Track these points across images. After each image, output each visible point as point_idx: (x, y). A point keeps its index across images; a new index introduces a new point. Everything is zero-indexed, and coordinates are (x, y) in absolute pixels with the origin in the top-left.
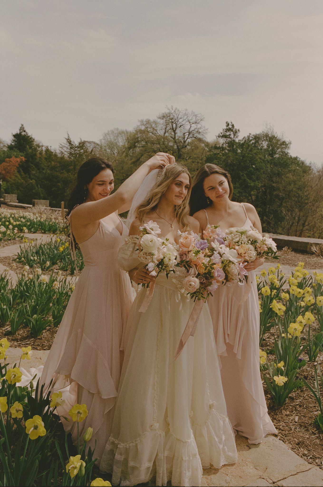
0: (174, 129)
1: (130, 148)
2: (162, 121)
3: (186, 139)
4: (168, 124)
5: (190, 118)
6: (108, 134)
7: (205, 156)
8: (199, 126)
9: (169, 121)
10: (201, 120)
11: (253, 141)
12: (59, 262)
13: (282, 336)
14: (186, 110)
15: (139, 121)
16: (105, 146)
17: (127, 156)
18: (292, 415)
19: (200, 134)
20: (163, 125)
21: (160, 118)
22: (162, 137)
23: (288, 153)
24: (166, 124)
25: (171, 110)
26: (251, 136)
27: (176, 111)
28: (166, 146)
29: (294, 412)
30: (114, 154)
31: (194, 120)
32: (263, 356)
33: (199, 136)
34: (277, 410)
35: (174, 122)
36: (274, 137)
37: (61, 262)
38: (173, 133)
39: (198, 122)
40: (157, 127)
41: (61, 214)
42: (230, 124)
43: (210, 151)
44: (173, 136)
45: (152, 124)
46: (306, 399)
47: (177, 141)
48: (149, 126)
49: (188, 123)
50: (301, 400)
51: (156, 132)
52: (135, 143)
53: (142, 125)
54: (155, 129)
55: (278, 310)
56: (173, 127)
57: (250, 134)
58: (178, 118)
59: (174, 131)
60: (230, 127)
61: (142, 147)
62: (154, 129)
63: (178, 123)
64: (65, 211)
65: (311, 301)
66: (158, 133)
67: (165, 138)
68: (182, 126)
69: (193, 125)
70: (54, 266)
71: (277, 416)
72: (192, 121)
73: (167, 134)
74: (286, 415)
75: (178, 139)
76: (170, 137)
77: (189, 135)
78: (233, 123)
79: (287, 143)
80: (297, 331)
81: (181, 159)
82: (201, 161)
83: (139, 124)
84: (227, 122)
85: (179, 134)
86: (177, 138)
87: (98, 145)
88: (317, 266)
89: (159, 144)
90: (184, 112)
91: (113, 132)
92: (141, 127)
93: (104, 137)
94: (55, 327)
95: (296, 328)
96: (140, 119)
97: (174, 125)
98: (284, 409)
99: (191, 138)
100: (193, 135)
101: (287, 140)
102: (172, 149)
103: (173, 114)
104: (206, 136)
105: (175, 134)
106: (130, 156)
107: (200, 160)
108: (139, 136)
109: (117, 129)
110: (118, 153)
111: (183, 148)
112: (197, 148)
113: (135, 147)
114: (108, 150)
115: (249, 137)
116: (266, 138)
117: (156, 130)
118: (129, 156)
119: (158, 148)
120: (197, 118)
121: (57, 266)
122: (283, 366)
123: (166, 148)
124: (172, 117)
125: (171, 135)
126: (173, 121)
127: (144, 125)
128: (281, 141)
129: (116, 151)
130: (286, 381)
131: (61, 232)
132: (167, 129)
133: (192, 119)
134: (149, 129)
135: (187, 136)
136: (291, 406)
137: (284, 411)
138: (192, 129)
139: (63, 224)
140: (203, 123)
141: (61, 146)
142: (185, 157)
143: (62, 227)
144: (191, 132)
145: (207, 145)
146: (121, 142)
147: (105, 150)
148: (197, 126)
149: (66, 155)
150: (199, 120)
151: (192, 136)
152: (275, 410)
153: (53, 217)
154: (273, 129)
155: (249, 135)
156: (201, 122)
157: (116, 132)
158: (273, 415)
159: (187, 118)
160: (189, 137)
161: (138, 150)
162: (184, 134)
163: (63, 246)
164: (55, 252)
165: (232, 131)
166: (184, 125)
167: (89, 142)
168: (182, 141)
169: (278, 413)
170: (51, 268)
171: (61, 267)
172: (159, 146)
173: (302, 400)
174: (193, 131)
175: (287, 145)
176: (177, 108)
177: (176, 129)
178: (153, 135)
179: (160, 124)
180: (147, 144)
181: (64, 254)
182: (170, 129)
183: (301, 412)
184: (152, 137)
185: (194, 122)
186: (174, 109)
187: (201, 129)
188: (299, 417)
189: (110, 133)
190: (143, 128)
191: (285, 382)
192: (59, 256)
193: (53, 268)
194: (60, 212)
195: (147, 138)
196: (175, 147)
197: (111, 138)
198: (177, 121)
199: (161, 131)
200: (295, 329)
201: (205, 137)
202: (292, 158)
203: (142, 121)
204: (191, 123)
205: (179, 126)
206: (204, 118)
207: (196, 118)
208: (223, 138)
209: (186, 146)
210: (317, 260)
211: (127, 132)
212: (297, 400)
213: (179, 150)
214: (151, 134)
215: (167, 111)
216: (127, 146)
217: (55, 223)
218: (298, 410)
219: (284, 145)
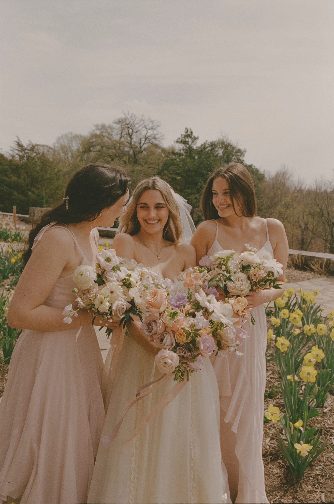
0: (131, 134)
1: (84, 152)
2: (117, 126)
3: (142, 144)
4: (124, 129)
5: (147, 124)
6: (62, 138)
7: (162, 162)
8: (155, 132)
9: (125, 126)
10: (158, 126)
11: (209, 148)
12: (11, 276)
13: (288, 378)
14: (143, 116)
15: (94, 125)
16: (59, 150)
17: (81, 160)
18: (316, 492)
19: (157, 140)
20: (118, 130)
21: (115, 123)
22: (117, 142)
23: (243, 160)
24: (121, 129)
25: (127, 115)
26: (207, 143)
27: (132, 117)
28: (122, 151)
29: (316, 486)
30: (68, 158)
31: (150, 125)
32: (275, 413)
33: (155, 142)
34: (296, 484)
35: (130, 128)
36: (229, 145)
37: (12, 275)
38: (129, 138)
39: (154, 128)
40: (112, 132)
41: (12, 220)
42: (189, 130)
43: (167, 156)
44: (129, 142)
45: (107, 128)
46: (328, 466)
47: (133, 146)
48: (105, 131)
49: (144, 129)
50: (321, 467)
51: (112, 137)
52: (90, 147)
53: (97, 130)
54: (111, 133)
55: (281, 345)
56: (129, 132)
57: (207, 141)
58: (134, 123)
59: (130, 136)
60: (189, 133)
61: (98, 151)
62: (109, 133)
63: (135, 128)
64: (17, 216)
65: (311, 330)
66: (113, 138)
67: (121, 143)
68: (138, 132)
69: (149, 131)
70: (5, 280)
71: (298, 494)
72: (148, 127)
73: (123, 139)
74: (308, 491)
75: (134, 145)
76: (125, 142)
77: (145, 140)
78: (192, 130)
79: (242, 151)
80: (311, 376)
81: (137, 165)
82: (157, 167)
83: (94, 128)
84: (186, 129)
85: (135, 139)
86: (133, 143)
87: (51, 148)
88: (291, 279)
89: (115, 148)
90: (141, 118)
91: (66, 136)
92: (96, 131)
93: (57, 141)
94: (6, 364)
95: (310, 371)
96: (95, 124)
97: (130, 131)
98: (304, 482)
99: (147, 144)
100: (150, 141)
101: (242, 148)
102: (128, 154)
103: (129, 119)
104: (162, 141)
105: (131, 139)
106: (85, 160)
107: (156, 165)
108: (94, 140)
109: (71, 133)
110: (72, 157)
111: (139, 153)
112: (153, 154)
113: (90, 151)
114: (62, 155)
115: (205, 143)
116: (222, 145)
117: (112, 135)
118: (83, 160)
119: (113, 153)
120: (154, 124)
121: (8, 280)
122: (302, 426)
123: (122, 153)
124: (128, 122)
125: (127, 140)
126: (129, 126)
127: (99, 130)
128: (237, 149)
129: (70, 155)
130: (311, 449)
131: (13, 240)
132: (123, 134)
133: (148, 125)
134: (104, 134)
135: (143, 142)
136: (311, 477)
137: (305, 485)
138: (149, 134)
139: (15, 231)
140: (159, 129)
141: (12, 149)
142: (141, 162)
143: (14, 234)
144: (148, 137)
145: (164, 150)
146: (76, 146)
147: (59, 154)
148: (153, 132)
149: (17, 158)
150: (156, 127)
151: (148, 142)
152: (293, 485)
153: (4, 223)
154: (228, 137)
155: (205, 142)
156: (158, 128)
157: (69, 136)
158: (292, 493)
159: (143, 123)
160: (145, 143)
161: (92, 154)
162: (141, 139)
163: (16, 257)
164: (7, 263)
165: (191, 137)
166: (140, 131)
167: (43, 146)
168: (139, 146)
169: (298, 489)
170: (2, 283)
171: (13, 282)
172: (114, 151)
173: (323, 467)
174: (149, 136)
175: (243, 152)
176: (133, 114)
177: (132, 134)
178: (108, 140)
179: (116, 129)
180: (102, 149)
181: (17, 266)
182: (126, 134)
183: (325, 486)
184: (108, 142)
185: (150, 128)
186: (130, 114)
187: (158, 135)
188: (325, 494)
189: (64, 137)
190: (98, 132)
191: (309, 451)
192: (11, 268)
193: (4, 283)
194: (12, 217)
195: (103, 143)
196: (131, 152)
197: (65, 142)
198: (133, 126)
199: (116, 136)
200: (309, 374)
201: (162, 143)
202: (248, 165)
203: (97, 126)
204: (147, 129)
205: (135, 131)
206: (160, 124)
207: (152, 124)
208: (181, 144)
209: (142, 152)
210: (290, 272)
211: (81, 137)
212: (316, 466)
213: (135, 155)
214: (106, 138)
215: (123, 116)
216: (81, 150)
217: (6, 229)
218: (321, 483)
219: (239, 152)
